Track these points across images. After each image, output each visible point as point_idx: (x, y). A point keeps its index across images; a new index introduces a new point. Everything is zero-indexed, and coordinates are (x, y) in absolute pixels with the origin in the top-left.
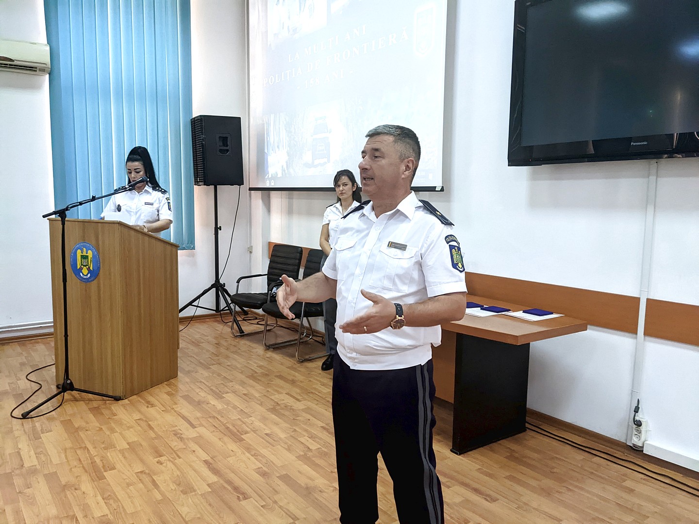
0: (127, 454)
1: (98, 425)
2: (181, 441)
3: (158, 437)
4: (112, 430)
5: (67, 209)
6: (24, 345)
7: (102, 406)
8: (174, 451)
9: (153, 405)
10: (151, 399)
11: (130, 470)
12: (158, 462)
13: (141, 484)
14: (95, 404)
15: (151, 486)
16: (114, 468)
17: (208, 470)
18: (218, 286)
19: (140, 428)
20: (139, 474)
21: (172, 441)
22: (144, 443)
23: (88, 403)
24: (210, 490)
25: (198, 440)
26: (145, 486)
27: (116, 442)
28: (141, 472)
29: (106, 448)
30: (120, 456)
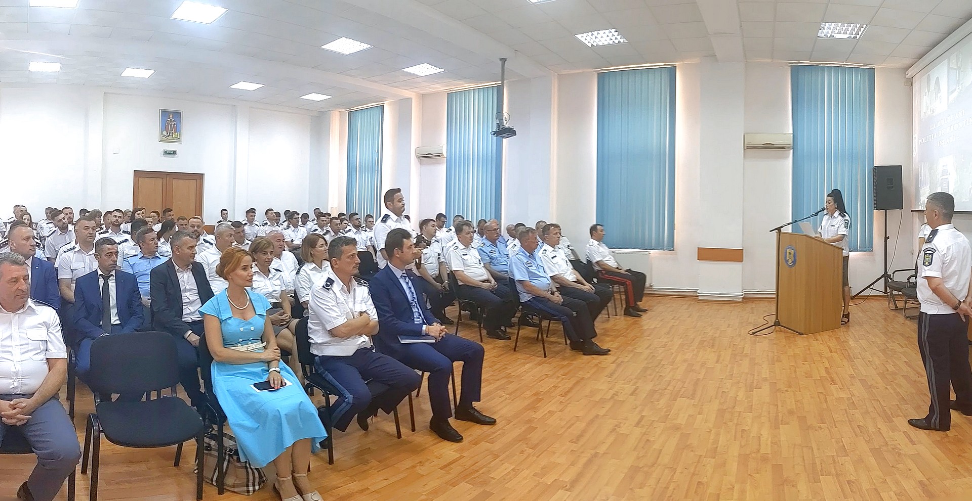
0: (791, 358)
1: (784, 344)
3: (810, 354)
4: (790, 347)
5: (782, 227)
6: (770, 303)
7: (792, 336)
9: (817, 340)
10: (819, 337)
14: (789, 335)
16: (781, 362)
18: (886, 276)
19: (804, 349)
21: (816, 356)
22: (801, 355)
23: (786, 334)
25: (827, 358)
27: (789, 353)
30: (787, 358)
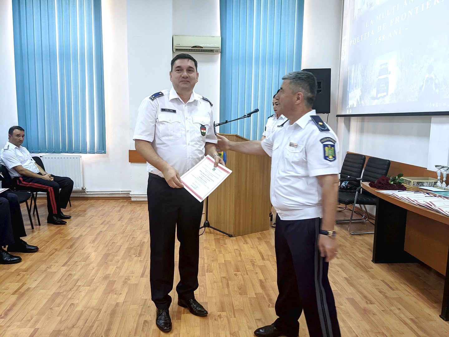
0: (221, 266)
2: (253, 266)
3: (242, 261)
4: (220, 252)
7: (221, 239)
8: (246, 270)
9: (247, 243)
10: (248, 240)
11: (219, 274)
12: (235, 274)
13: (221, 284)
14: (218, 237)
15: (225, 285)
16: (212, 272)
17: (259, 285)
19: (234, 254)
20: (222, 278)
21: (248, 265)
22: (232, 262)
23: (215, 236)
24: (255, 297)
25: (262, 268)
26: (222, 284)
27: (219, 258)
28: (224, 277)
29: (213, 261)
30: (218, 267)
